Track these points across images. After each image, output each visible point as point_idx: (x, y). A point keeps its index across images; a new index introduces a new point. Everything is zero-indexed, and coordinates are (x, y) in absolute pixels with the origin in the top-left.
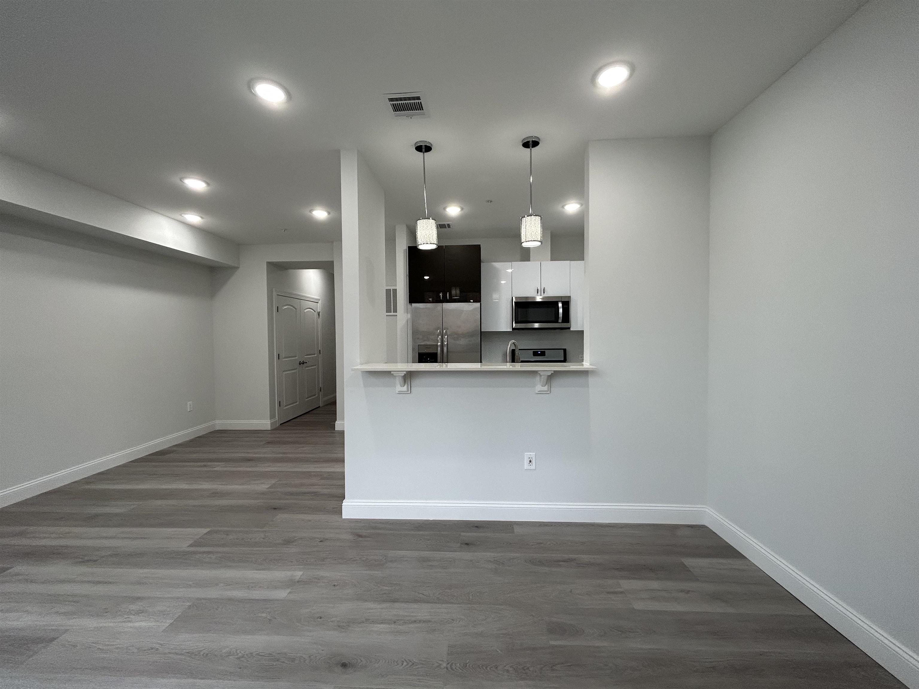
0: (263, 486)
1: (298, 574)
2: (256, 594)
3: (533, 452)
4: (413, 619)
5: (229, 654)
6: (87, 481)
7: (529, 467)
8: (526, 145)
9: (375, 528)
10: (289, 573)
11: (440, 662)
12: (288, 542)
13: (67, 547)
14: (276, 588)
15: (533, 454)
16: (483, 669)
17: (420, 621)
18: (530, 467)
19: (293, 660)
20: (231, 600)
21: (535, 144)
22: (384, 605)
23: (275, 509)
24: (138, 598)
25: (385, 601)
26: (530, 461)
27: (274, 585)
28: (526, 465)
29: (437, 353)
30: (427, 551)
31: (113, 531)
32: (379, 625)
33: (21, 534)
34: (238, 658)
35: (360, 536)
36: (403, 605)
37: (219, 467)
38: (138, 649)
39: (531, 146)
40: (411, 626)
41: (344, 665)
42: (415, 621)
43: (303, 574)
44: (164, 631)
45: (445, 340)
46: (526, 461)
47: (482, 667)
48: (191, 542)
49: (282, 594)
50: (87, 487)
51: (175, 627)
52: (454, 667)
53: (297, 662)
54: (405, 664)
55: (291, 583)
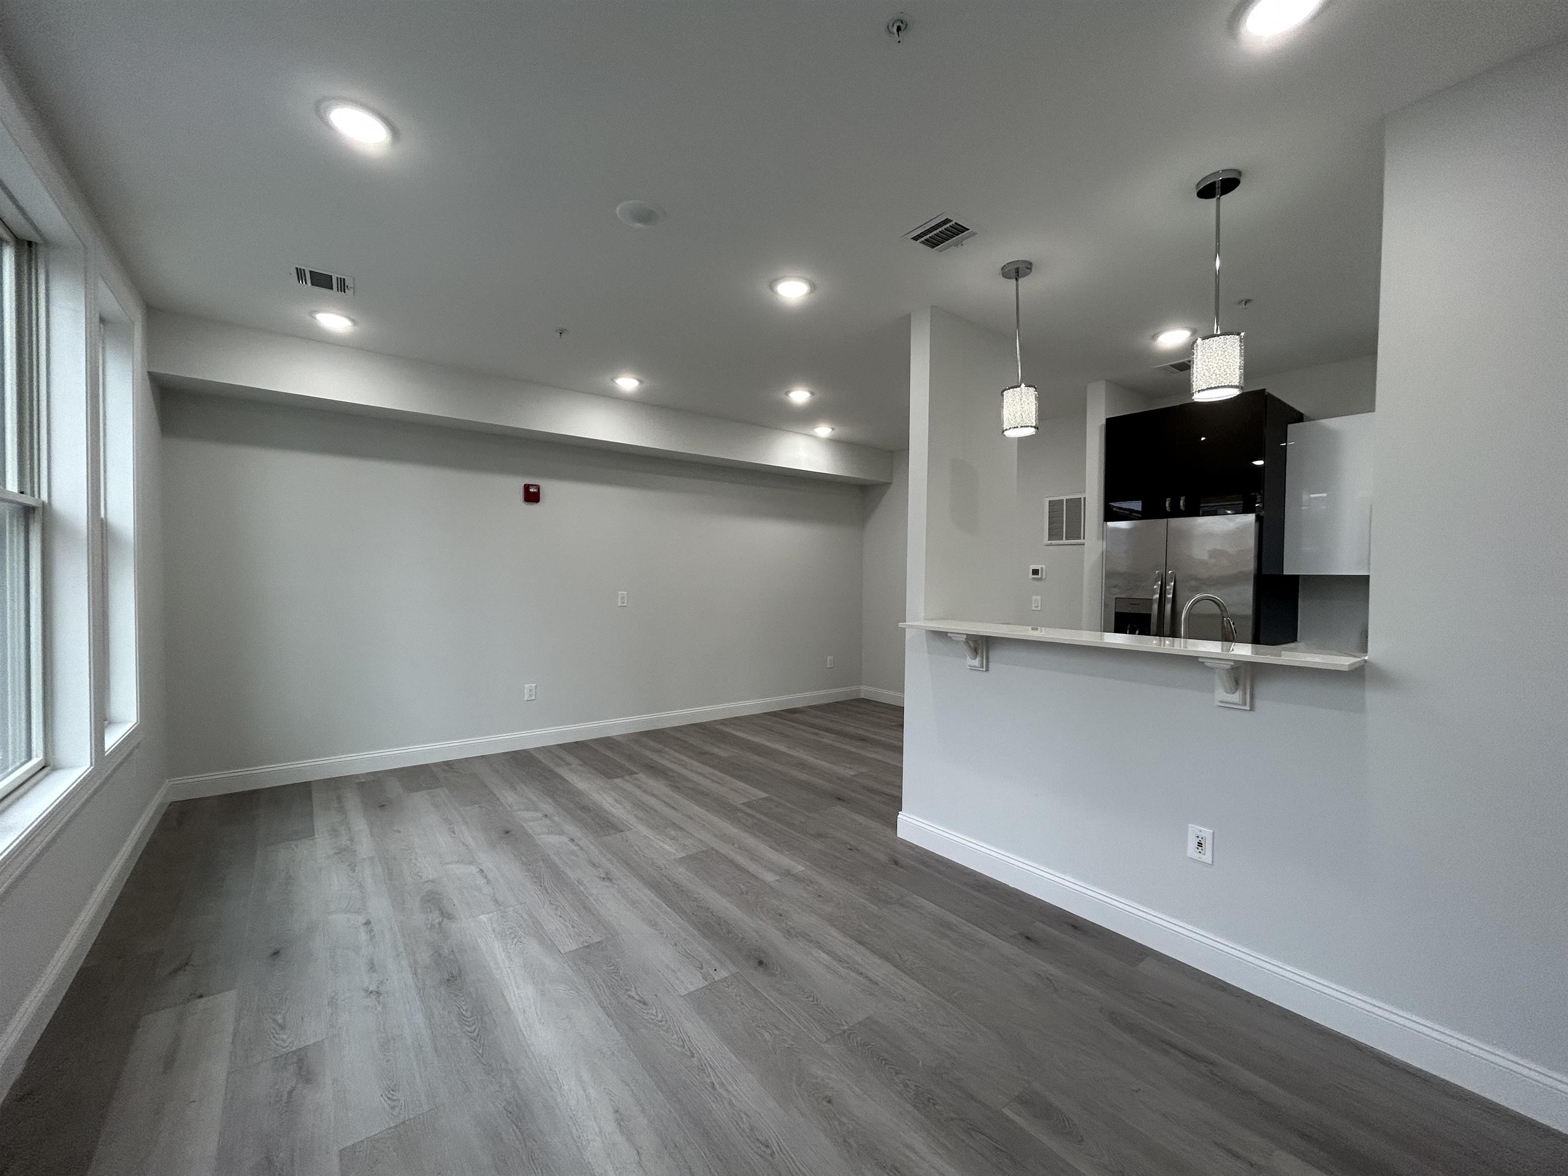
0: (847, 771)
1: (799, 868)
2: (753, 867)
3: (1209, 828)
4: (862, 970)
5: (695, 899)
6: (724, 722)
7: (1196, 856)
8: (1207, 192)
9: (925, 863)
10: (792, 863)
11: (844, 1023)
12: (819, 836)
13: (674, 771)
14: (770, 870)
15: (1207, 833)
16: (881, 1063)
17: (867, 977)
18: (1200, 855)
19: (729, 932)
20: (732, 863)
21: (1230, 184)
22: (848, 941)
23: (839, 799)
24: (681, 829)
25: (852, 937)
26: (1200, 844)
27: (771, 867)
28: (1191, 849)
29: (1150, 615)
30: (963, 918)
31: (708, 770)
32: (822, 953)
33: (658, 752)
34: (698, 906)
35: (896, 863)
36: (867, 952)
37: (828, 739)
38: (653, 863)
39: (1218, 191)
40: (853, 974)
41: (761, 963)
42: (861, 973)
43: (802, 871)
44: (675, 860)
45: (1170, 589)
46: (1192, 843)
47: (882, 1060)
48: (746, 800)
49: (770, 878)
50: (721, 727)
51: (681, 861)
52: (852, 1037)
53: (731, 935)
54: (811, 999)
55: (787, 873)
